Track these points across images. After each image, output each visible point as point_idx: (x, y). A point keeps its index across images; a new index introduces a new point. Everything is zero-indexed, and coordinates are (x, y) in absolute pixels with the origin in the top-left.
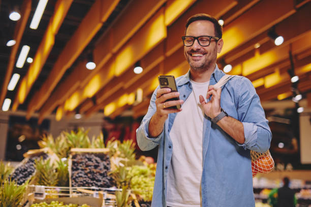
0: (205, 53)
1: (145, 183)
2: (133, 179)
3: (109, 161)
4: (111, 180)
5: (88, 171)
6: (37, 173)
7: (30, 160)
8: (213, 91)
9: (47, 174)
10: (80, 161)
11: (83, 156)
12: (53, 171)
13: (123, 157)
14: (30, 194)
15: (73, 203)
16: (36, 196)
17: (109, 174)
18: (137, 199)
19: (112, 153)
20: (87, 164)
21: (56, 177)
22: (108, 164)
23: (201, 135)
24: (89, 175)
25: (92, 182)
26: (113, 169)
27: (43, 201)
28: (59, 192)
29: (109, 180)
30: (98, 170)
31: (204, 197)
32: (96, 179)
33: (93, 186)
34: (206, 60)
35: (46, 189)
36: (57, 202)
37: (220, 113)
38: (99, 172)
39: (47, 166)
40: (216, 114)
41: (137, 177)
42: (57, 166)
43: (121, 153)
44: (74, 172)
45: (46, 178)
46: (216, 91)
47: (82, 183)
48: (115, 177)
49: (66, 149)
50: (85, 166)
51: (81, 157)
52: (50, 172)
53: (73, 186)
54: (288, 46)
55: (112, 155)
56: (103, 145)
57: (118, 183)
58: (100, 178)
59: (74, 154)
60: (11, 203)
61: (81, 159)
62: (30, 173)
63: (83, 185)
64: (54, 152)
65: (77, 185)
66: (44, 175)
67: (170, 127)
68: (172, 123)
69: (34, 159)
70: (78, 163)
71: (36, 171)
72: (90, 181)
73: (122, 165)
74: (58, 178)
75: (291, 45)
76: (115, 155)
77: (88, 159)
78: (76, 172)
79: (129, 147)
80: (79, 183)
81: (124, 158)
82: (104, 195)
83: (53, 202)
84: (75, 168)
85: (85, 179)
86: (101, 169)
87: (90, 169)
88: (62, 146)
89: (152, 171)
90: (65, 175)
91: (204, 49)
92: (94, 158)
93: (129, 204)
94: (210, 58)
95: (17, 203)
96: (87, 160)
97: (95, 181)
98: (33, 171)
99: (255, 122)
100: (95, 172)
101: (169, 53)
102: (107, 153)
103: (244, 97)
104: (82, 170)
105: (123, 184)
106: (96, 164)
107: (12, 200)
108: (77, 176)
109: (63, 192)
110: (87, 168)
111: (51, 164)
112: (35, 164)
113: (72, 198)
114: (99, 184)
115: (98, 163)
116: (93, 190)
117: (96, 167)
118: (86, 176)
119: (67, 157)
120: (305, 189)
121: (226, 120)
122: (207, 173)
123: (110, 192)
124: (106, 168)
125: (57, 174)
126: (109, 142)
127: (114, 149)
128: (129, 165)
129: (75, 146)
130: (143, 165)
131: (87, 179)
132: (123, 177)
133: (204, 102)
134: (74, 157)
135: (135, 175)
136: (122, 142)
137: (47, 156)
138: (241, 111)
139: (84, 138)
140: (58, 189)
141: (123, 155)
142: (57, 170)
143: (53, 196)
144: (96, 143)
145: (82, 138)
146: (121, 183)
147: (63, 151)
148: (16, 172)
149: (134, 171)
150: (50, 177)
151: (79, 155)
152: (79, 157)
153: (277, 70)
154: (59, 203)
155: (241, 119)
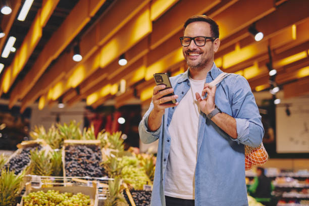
0: (201, 53)
1: (134, 172)
2: (123, 169)
3: (101, 152)
4: (103, 170)
5: (81, 161)
6: (31, 163)
7: (23, 150)
8: (207, 89)
9: (43, 164)
10: (73, 152)
11: (76, 147)
12: (47, 161)
13: (113, 149)
14: (27, 184)
15: (68, 192)
16: (32, 185)
17: (101, 164)
18: (128, 187)
19: (103, 145)
20: (80, 154)
21: (50, 168)
22: (99, 155)
23: (197, 130)
24: (82, 165)
25: (85, 172)
26: (105, 160)
27: (40, 190)
28: (53, 182)
29: (101, 170)
30: (90, 160)
31: (197, 188)
32: (89, 169)
33: (86, 175)
34: (202, 59)
35: (42, 178)
36: (53, 191)
37: (213, 109)
38: (91, 163)
39: (42, 157)
40: (210, 110)
41: (126, 167)
42: (51, 157)
43: (112, 144)
44: (68, 162)
45: (41, 168)
46: (211, 89)
47: (75, 173)
48: (107, 167)
49: (59, 140)
50: (78, 157)
51: (74, 148)
52: (45, 163)
53: (67, 176)
54: (268, 41)
55: (103, 147)
56: (94, 137)
57: (109, 173)
58: (92, 168)
59: (67, 145)
60: (10, 192)
61: (74, 150)
62: (25, 164)
63: (77, 175)
64: (47, 143)
65: (71, 174)
66: (39, 165)
67: (169, 122)
68: (171, 119)
69: (28, 149)
70: (71, 154)
71: (30, 161)
72: (83, 171)
73: (113, 156)
74: (52, 168)
75: (269, 40)
76: (106, 146)
77: (81, 150)
78: (69, 163)
79: (118, 138)
80: (73, 173)
81: (115, 148)
82: (97, 184)
83: (50, 191)
84: (68, 158)
85: (78, 169)
86: (93, 160)
87: (82, 160)
88: (55, 137)
89: (140, 162)
90: (58, 165)
91: (200, 49)
92: (86, 149)
93: (120, 193)
94: (206, 57)
95: (15, 192)
96: (79, 151)
97: (88, 171)
98: (28, 161)
99: (247, 118)
100: (88, 162)
101: (153, 47)
102: (98, 144)
103: (238, 94)
104: (75, 160)
105: (115, 174)
106: (88, 155)
107: (12, 189)
108: (71, 166)
109: (57, 181)
110: (80, 159)
111: (46, 155)
112: (30, 154)
113: (67, 187)
114: (92, 173)
115: (90, 154)
116: (87, 179)
117: (88, 157)
118: (79, 166)
119: (60, 148)
120: (280, 177)
121: (219, 117)
122: (200, 166)
123: (102, 181)
124: (97, 158)
125: (51, 164)
126: (100, 134)
127: (105, 140)
128: (120, 156)
129: (68, 138)
130: (132, 156)
131: (80, 169)
132: (115, 167)
133: (199, 99)
134: (67, 148)
135: (125, 165)
136: (111, 134)
137: (41, 147)
138: (235, 107)
139: (76, 130)
140: (53, 178)
141: (113, 146)
142: (51, 161)
143: (48, 185)
144: (87, 134)
145: (74, 130)
146: (112, 173)
147: (55, 143)
148: (11, 162)
149: (124, 162)
150: (45, 167)
151: (72, 146)
152: (72, 148)
153: (256, 63)
154: (55, 192)
155: (235, 115)
